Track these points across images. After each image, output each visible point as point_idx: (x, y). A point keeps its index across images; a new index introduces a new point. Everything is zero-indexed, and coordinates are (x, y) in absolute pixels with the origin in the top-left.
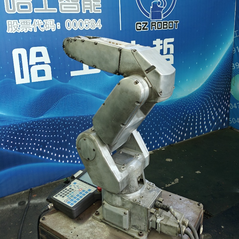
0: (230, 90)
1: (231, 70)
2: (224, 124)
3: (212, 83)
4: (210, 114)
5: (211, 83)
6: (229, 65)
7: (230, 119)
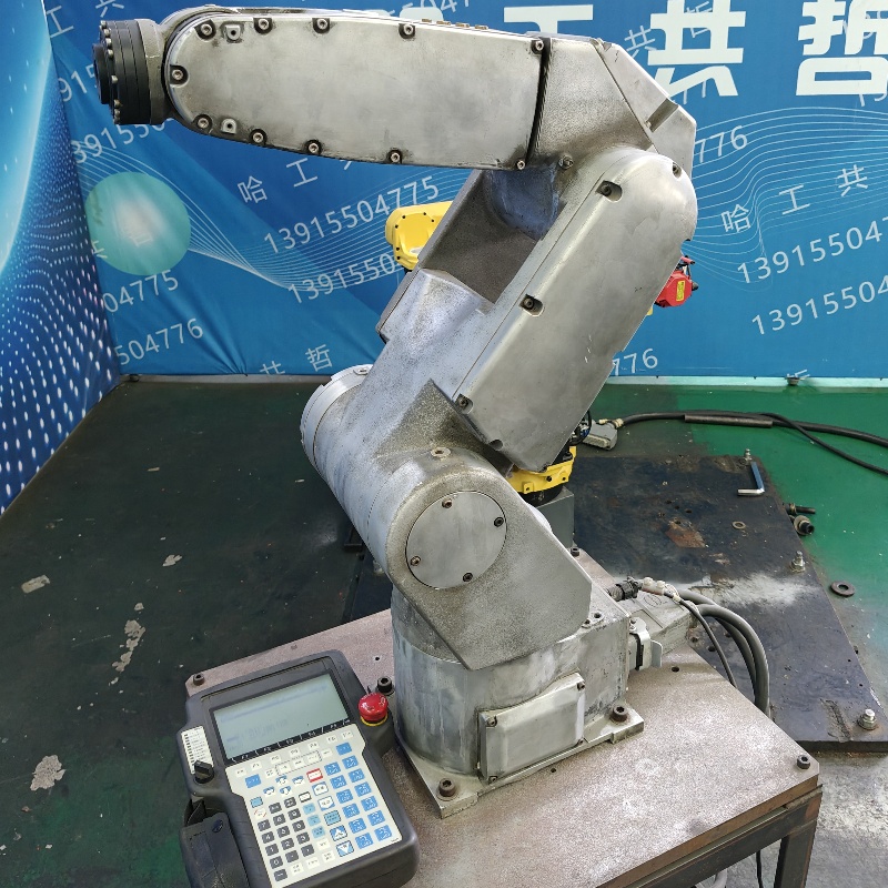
0: (90, 246)
1: (75, 169)
2: (109, 376)
3: (38, 231)
4: (63, 352)
5: (33, 231)
6: (64, 148)
7: (119, 351)
